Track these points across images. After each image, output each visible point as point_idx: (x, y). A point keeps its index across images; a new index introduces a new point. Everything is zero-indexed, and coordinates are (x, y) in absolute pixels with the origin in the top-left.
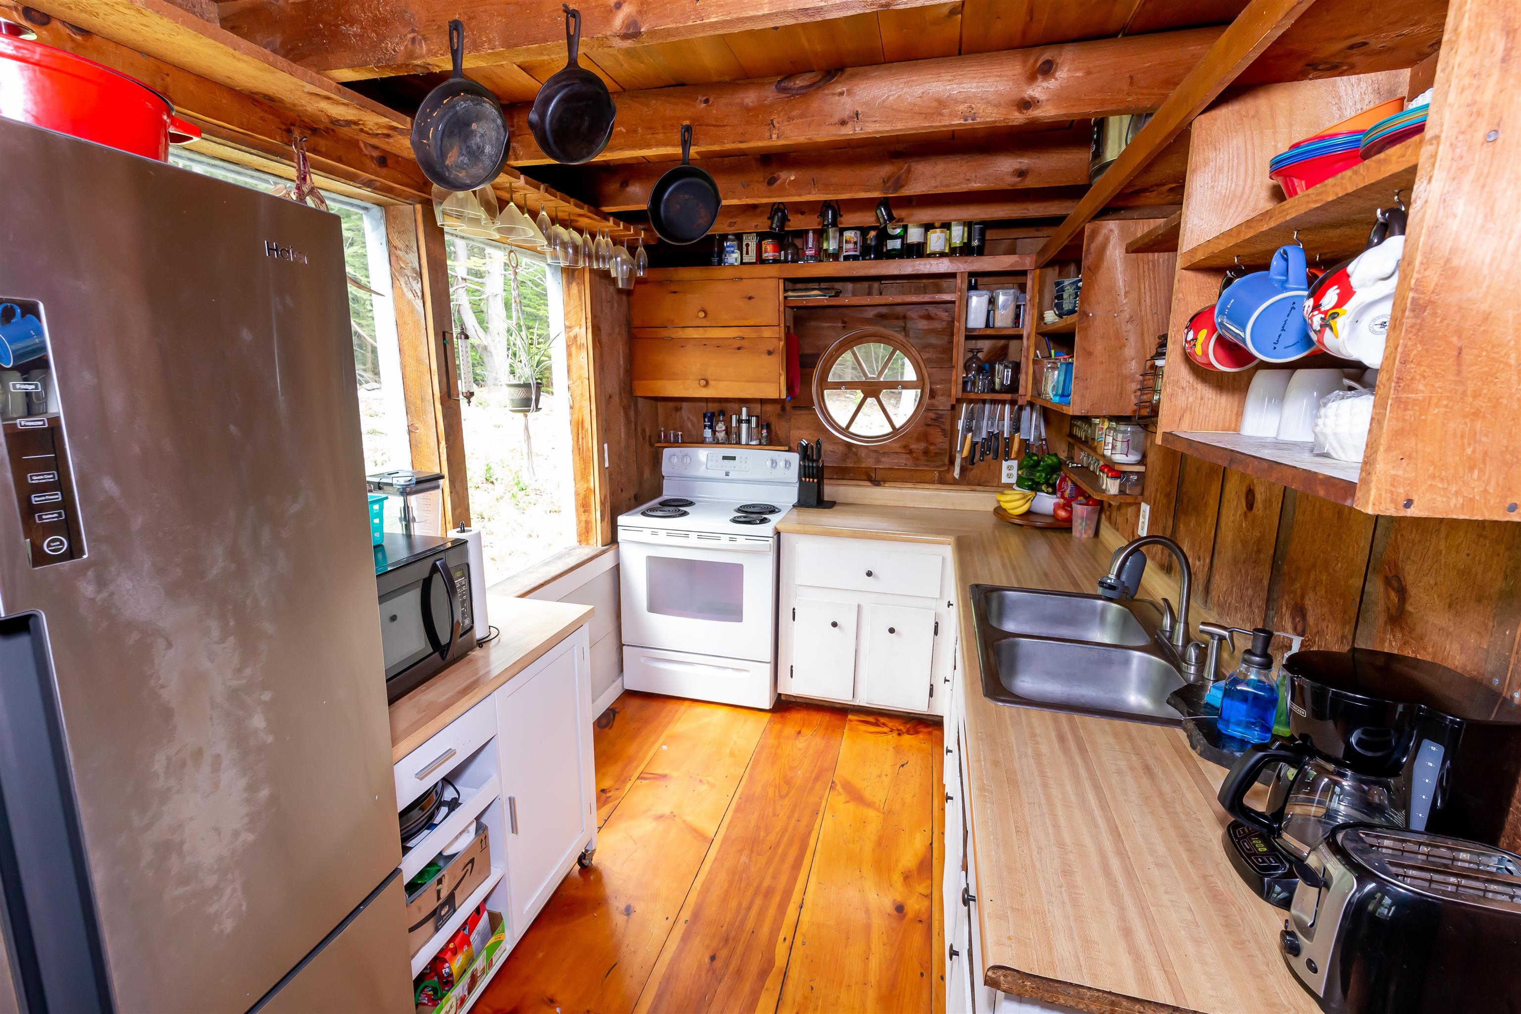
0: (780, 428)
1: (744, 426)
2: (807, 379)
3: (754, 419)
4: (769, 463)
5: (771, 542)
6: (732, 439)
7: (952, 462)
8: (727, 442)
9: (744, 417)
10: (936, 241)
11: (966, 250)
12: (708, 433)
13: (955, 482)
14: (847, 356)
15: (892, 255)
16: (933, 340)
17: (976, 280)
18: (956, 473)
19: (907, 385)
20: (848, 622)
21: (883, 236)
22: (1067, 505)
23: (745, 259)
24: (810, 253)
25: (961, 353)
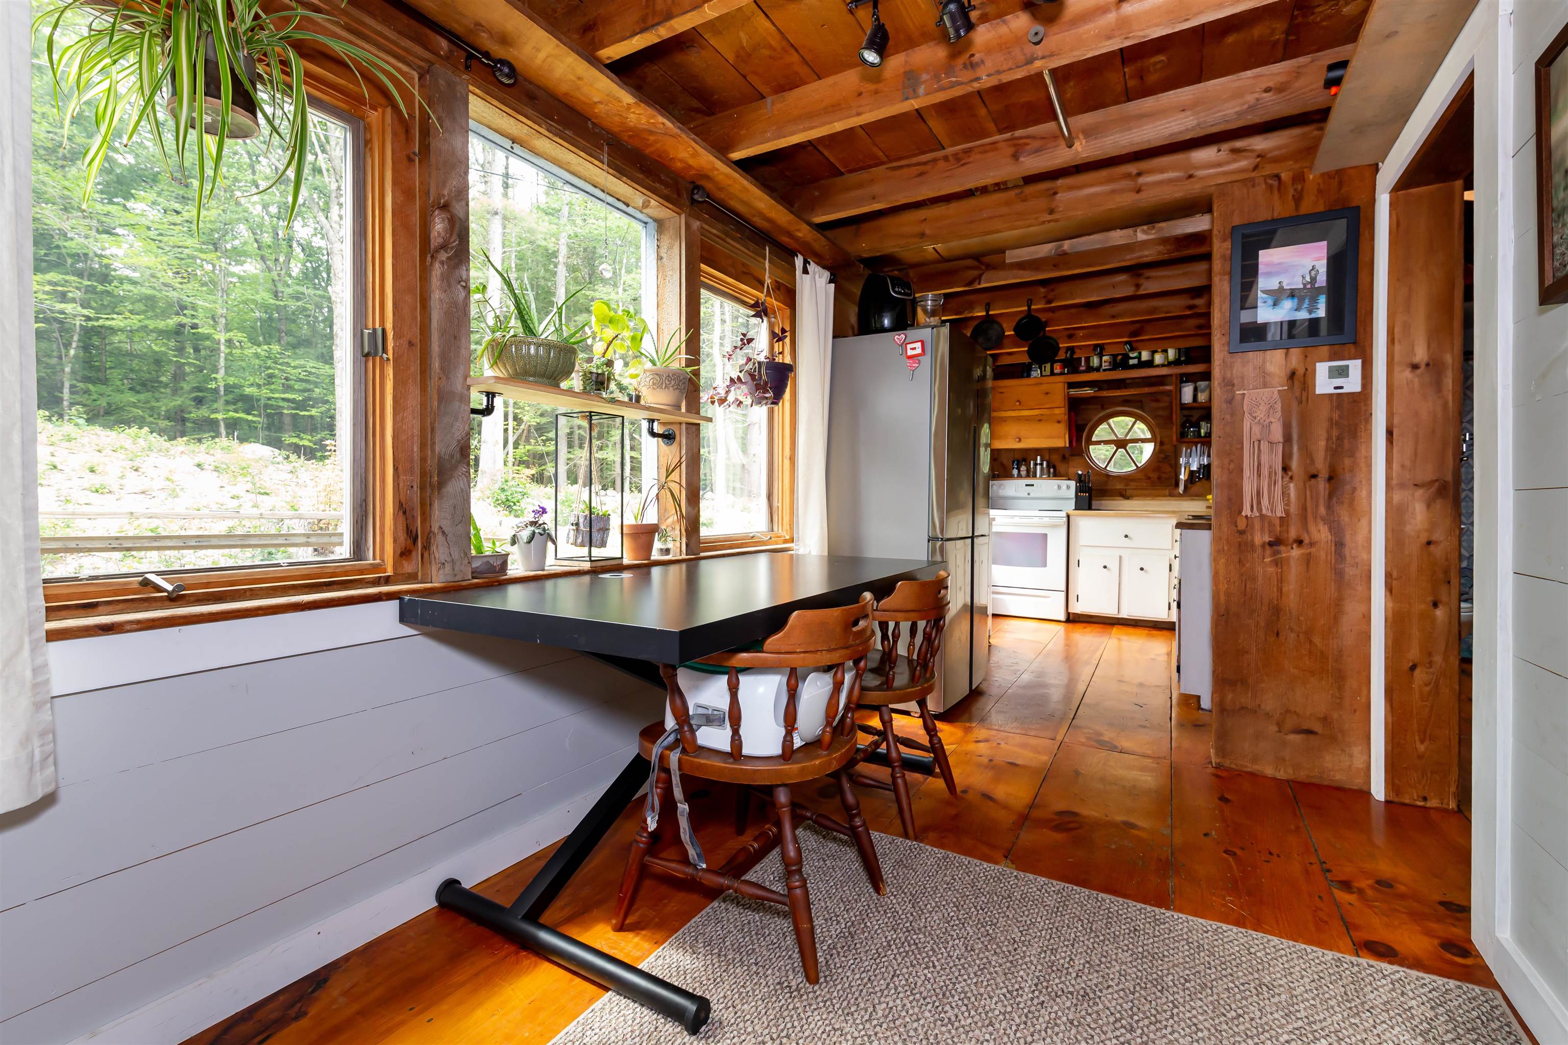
0: (1061, 468)
1: (1038, 467)
2: (1079, 440)
3: (1045, 463)
4: (1056, 487)
5: (1065, 519)
6: (1031, 474)
7: (1177, 485)
8: (1028, 476)
9: (1039, 462)
10: (1158, 359)
11: (1176, 363)
12: (1015, 472)
13: (1180, 495)
14: (1104, 426)
15: (1134, 367)
16: (1160, 413)
17: (1187, 378)
18: (1181, 490)
19: (1144, 441)
20: (1114, 566)
21: (1126, 357)
23: (1044, 374)
24: (1082, 368)
25: (1177, 418)
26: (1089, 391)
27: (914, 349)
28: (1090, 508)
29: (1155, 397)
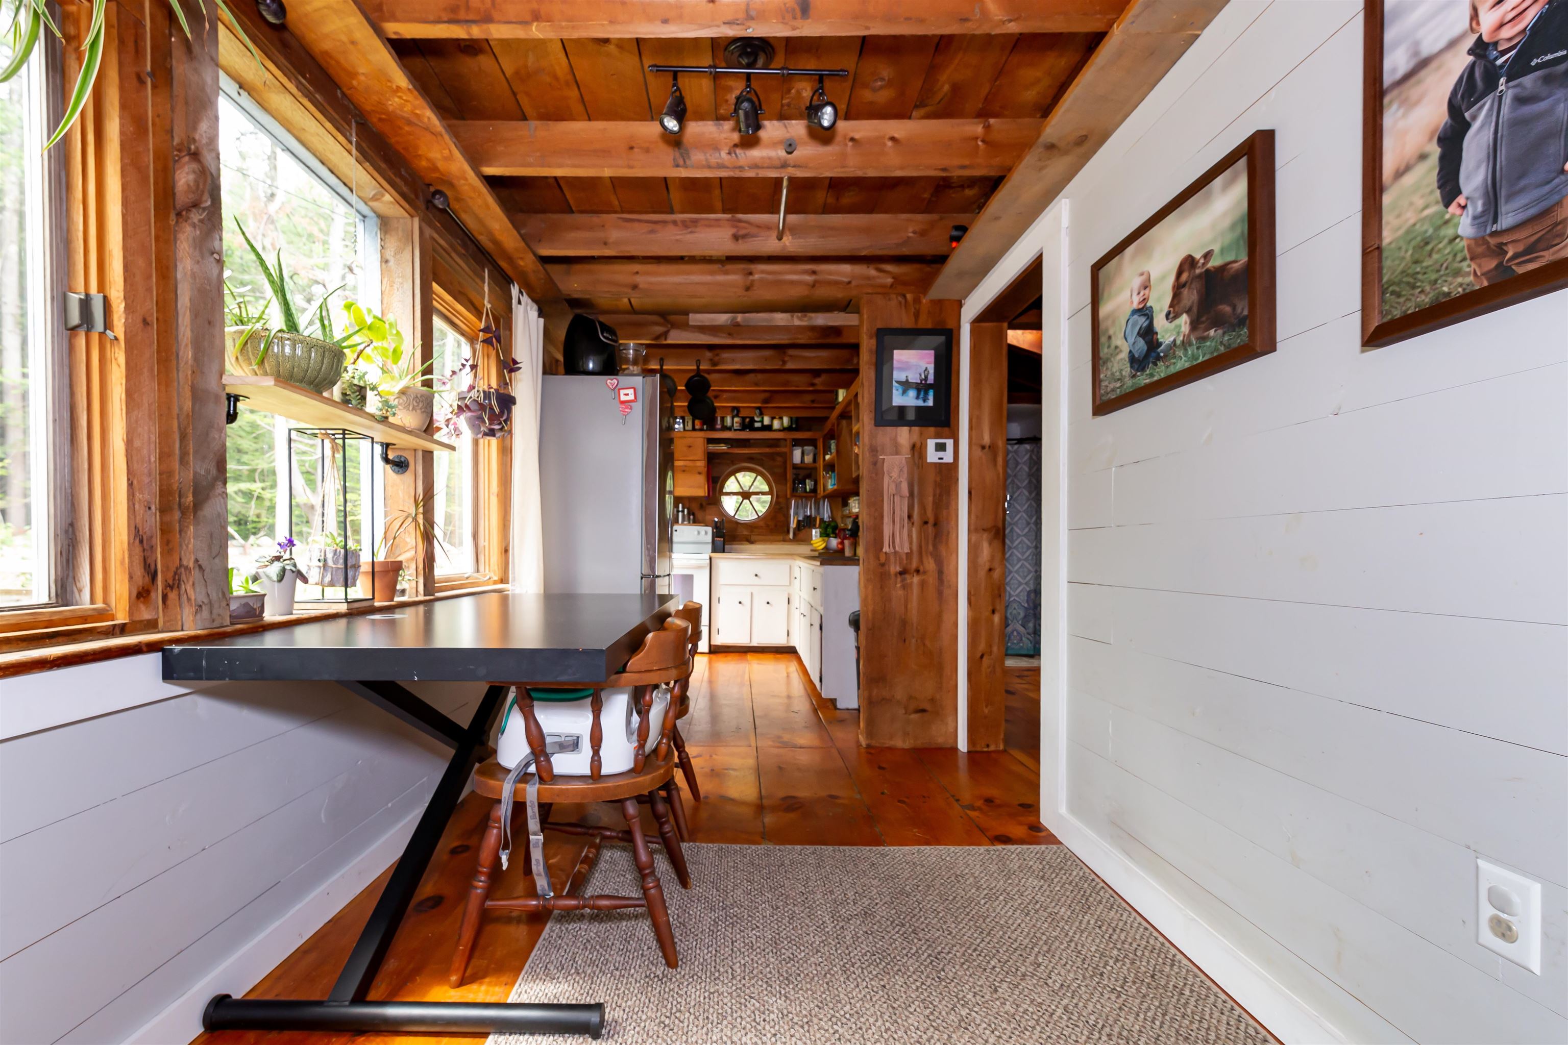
0: (699, 515)
1: (680, 514)
2: (714, 489)
3: (686, 511)
4: (696, 533)
5: (708, 561)
7: (788, 532)
9: (680, 509)
10: (776, 424)
11: (789, 429)
13: (790, 541)
14: (733, 478)
15: (758, 429)
16: (776, 470)
17: (798, 443)
18: (791, 536)
19: (763, 493)
20: (746, 601)
21: (752, 421)
22: (842, 543)
23: (687, 428)
24: (719, 426)
25: (790, 476)
26: (723, 448)
27: (627, 395)
28: (724, 551)
29: (772, 457)
